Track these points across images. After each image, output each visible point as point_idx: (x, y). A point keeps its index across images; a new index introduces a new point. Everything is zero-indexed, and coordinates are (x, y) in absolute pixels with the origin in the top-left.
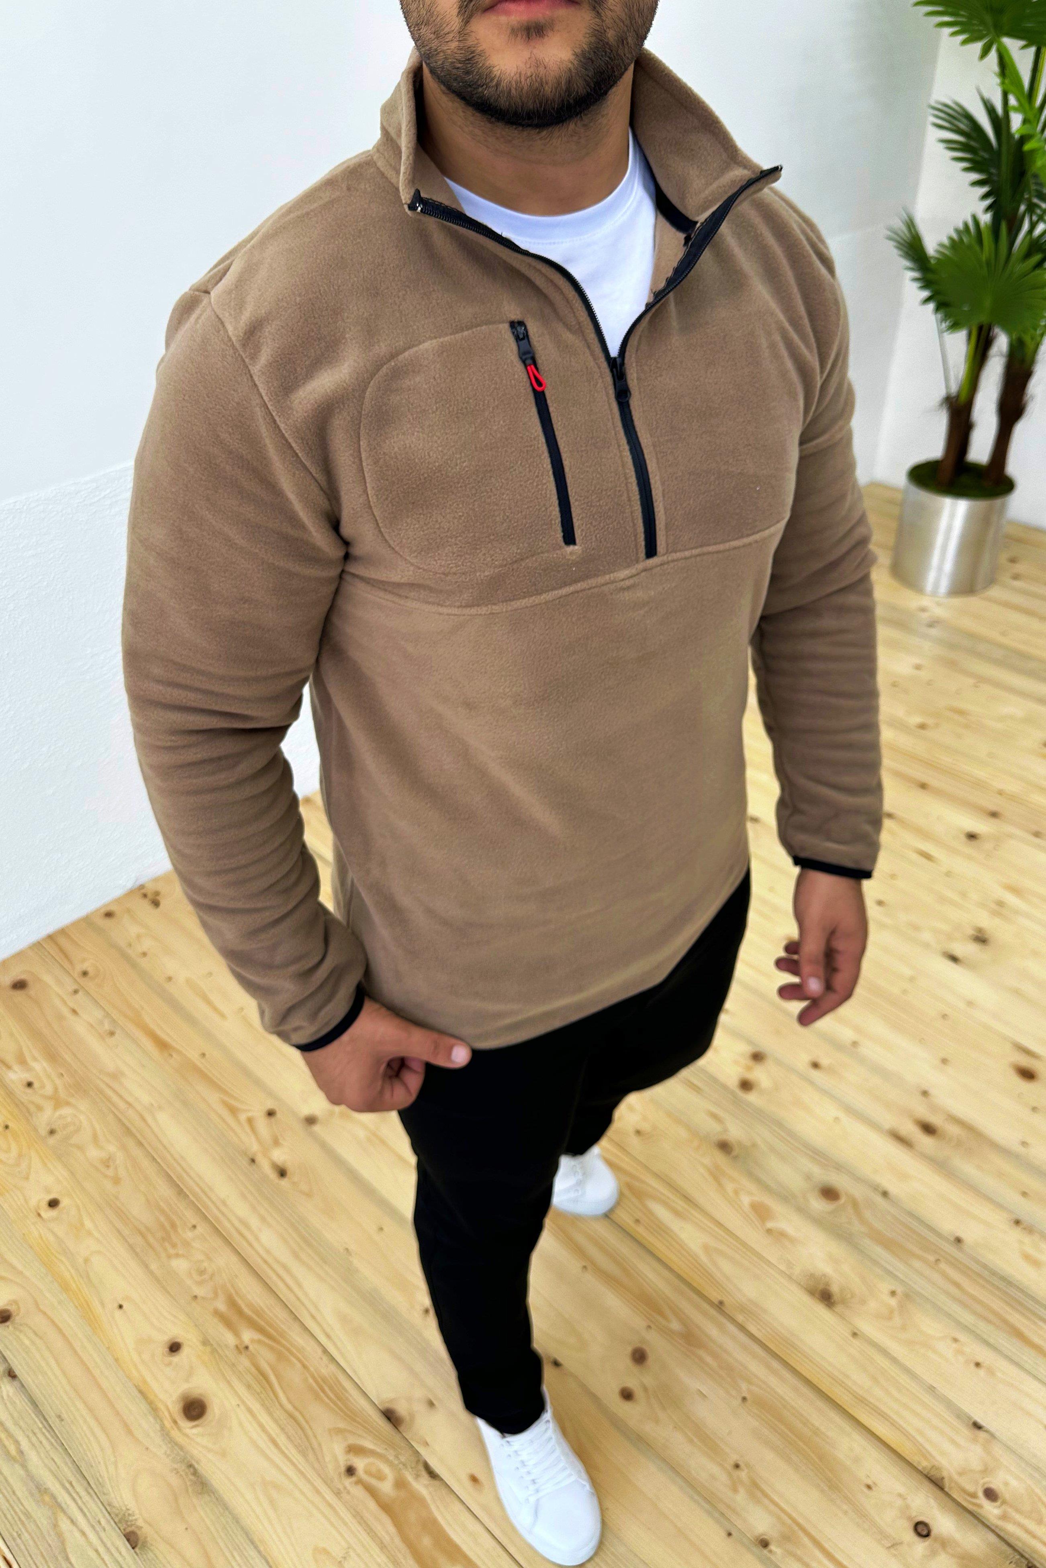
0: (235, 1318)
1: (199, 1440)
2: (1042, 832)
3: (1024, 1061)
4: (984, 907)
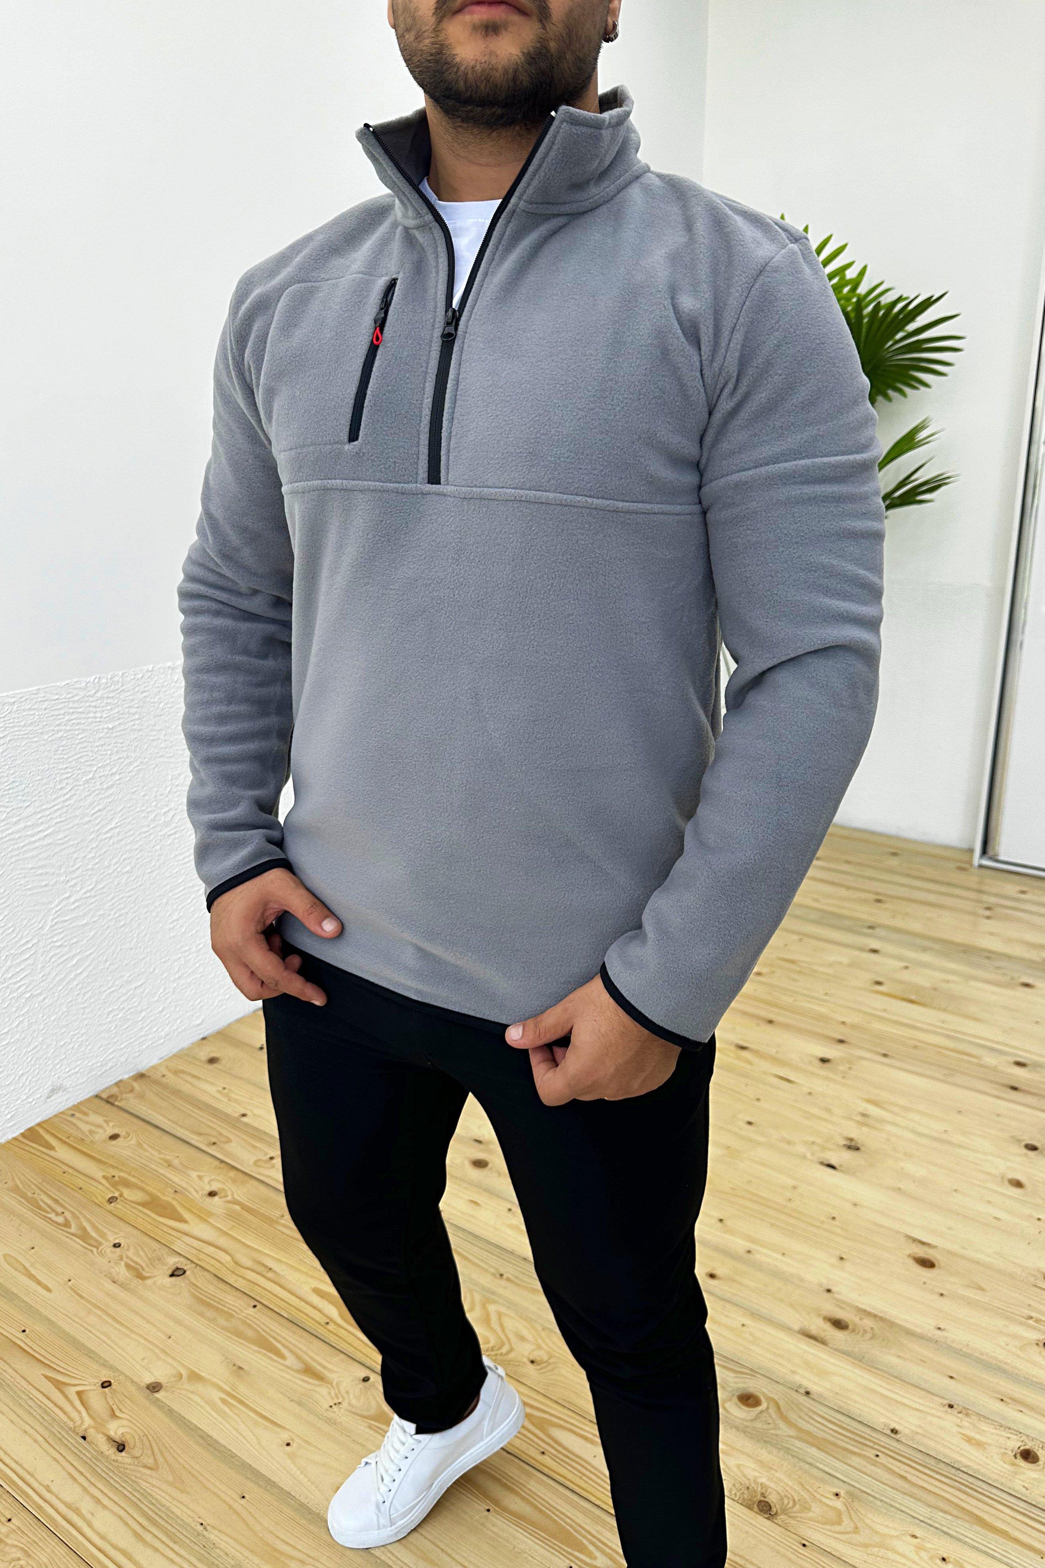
2: (890, 1053)
3: (922, 1252)
4: (851, 1119)
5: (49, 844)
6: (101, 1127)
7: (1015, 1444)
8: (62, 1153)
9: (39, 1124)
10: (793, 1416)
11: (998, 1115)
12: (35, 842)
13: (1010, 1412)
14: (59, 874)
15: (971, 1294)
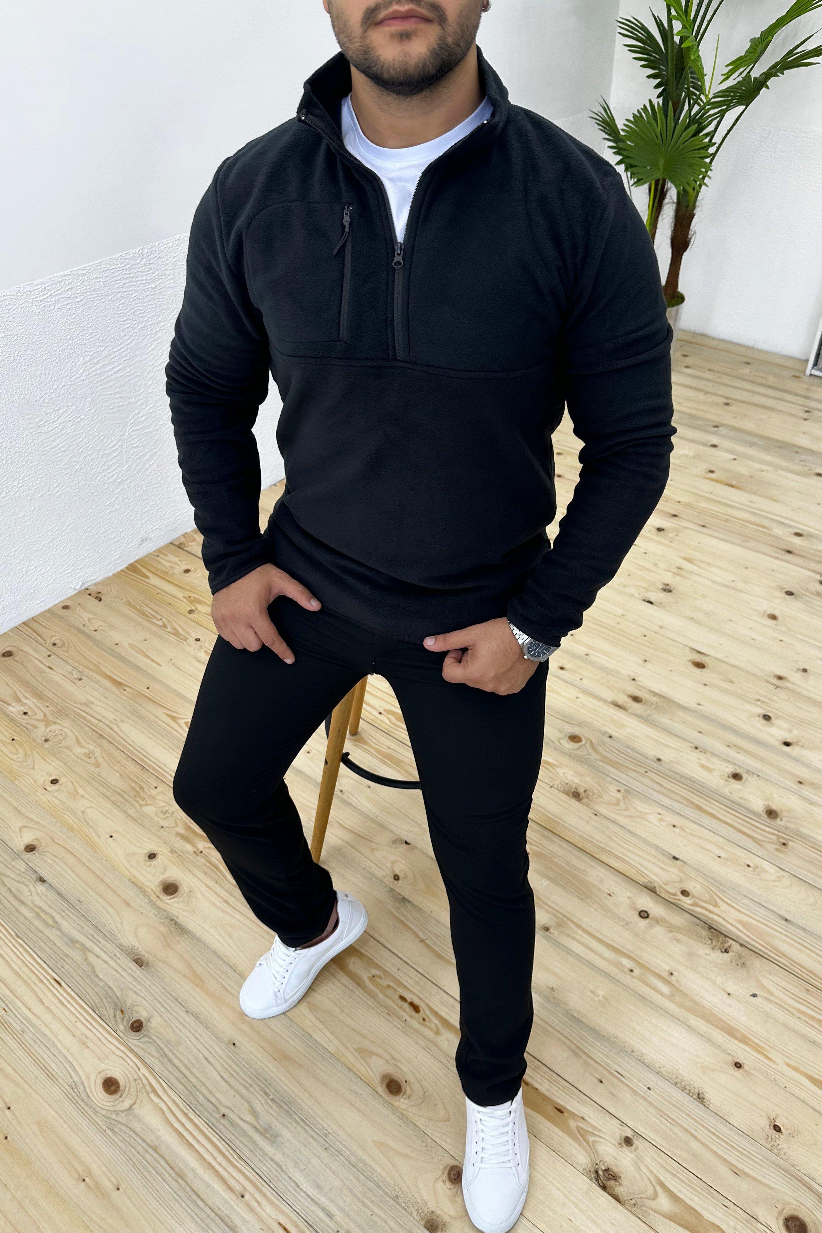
0: (191, 836)
1: (176, 905)
2: (707, 525)
3: (698, 658)
4: (670, 571)
5: (121, 376)
6: (177, 564)
7: (730, 769)
8: (155, 581)
9: (136, 561)
10: (599, 748)
11: (773, 571)
12: (111, 375)
13: (732, 753)
14: (129, 398)
15: (724, 685)
